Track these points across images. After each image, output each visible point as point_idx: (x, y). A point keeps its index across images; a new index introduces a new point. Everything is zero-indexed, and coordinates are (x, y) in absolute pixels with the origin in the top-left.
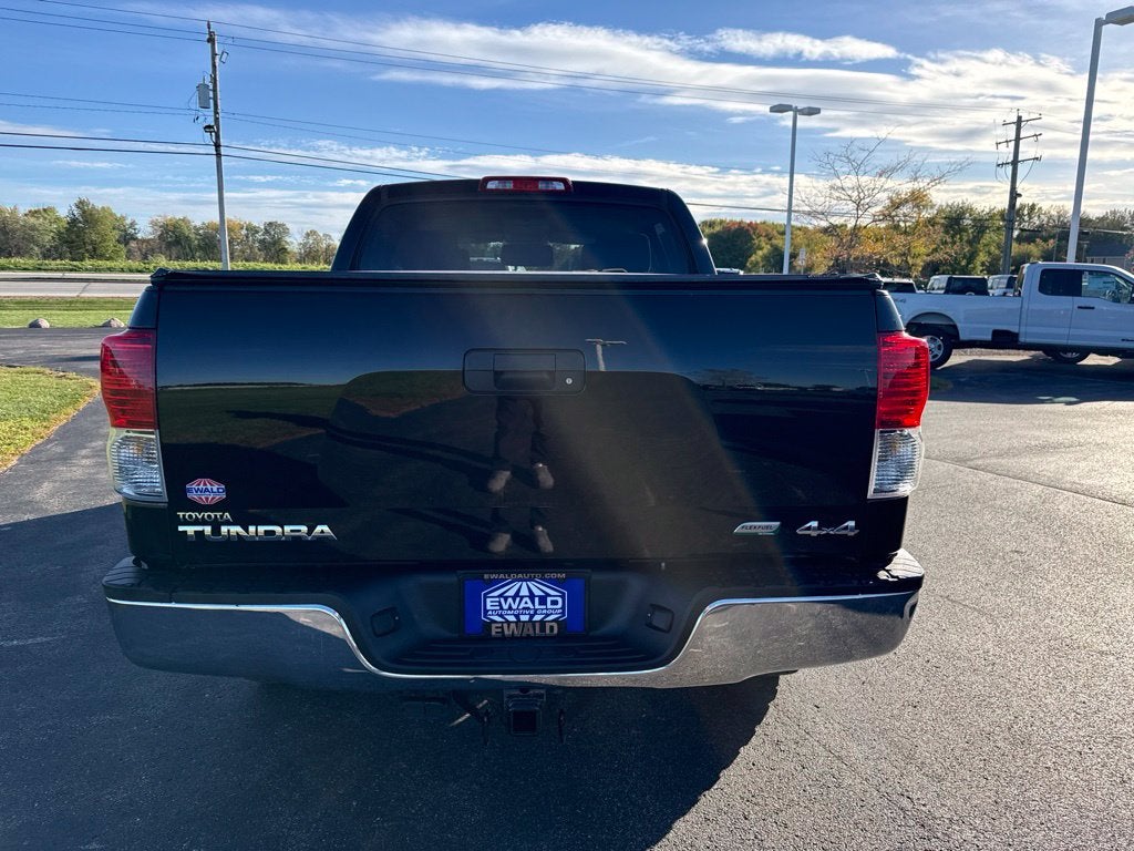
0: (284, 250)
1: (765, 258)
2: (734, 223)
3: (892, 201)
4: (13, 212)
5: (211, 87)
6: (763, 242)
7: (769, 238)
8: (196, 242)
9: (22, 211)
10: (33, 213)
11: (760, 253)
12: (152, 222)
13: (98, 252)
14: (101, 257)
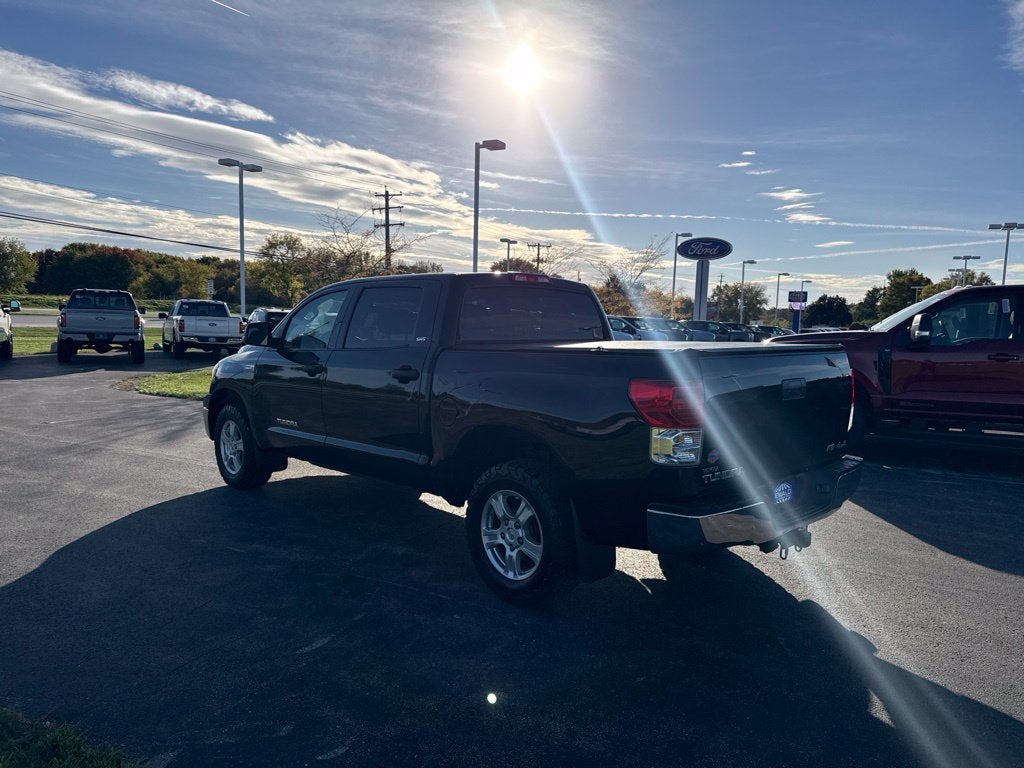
1: (146, 284)
2: (108, 249)
3: (269, 242)
6: (141, 269)
7: (148, 267)
11: (141, 279)
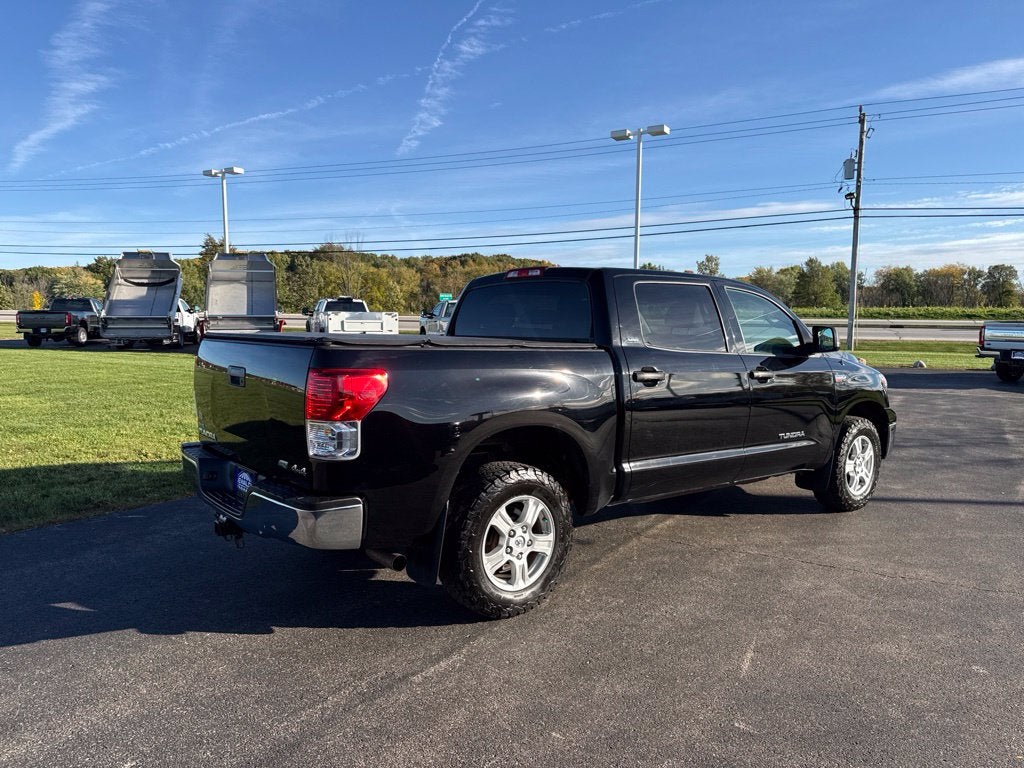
0: (1009, 293)
4: (769, 271)
5: (856, 161)
8: (916, 288)
9: (776, 269)
10: (783, 272)
12: (876, 273)
13: (818, 301)
14: (820, 305)
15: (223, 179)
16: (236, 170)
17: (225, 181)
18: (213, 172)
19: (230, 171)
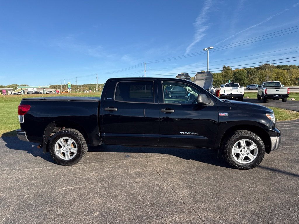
15: (208, 50)
16: (211, 47)
17: (208, 51)
18: (206, 49)
19: (209, 48)
